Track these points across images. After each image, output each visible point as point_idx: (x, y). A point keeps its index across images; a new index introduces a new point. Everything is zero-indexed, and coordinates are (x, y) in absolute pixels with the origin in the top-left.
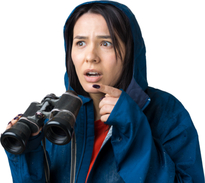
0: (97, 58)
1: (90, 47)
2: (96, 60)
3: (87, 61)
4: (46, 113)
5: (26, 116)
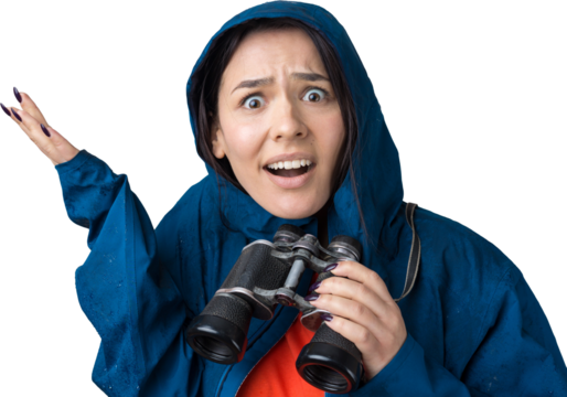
0: (303, 126)
2: (301, 131)
3: (279, 137)
4: (301, 301)
5: (250, 288)
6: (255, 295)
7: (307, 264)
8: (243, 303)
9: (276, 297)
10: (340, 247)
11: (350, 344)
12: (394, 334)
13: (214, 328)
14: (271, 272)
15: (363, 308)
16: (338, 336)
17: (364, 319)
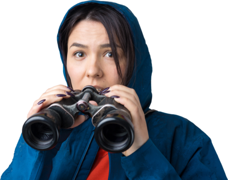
0: (100, 72)
1: (91, 58)
2: (99, 74)
3: (88, 76)
6: (64, 107)
7: (92, 96)
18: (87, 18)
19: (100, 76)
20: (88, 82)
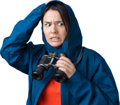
3: (52, 33)
4: (54, 65)
5: (43, 64)
6: (44, 65)
7: (55, 58)
8: (42, 67)
9: (49, 65)
10: (61, 55)
11: (63, 72)
12: (72, 70)
13: (37, 72)
14: (48, 61)
15: (65, 65)
16: (61, 71)
17: (66, 67)
18: (50, 9)
19: (57, 33)
20: (52, 35)
